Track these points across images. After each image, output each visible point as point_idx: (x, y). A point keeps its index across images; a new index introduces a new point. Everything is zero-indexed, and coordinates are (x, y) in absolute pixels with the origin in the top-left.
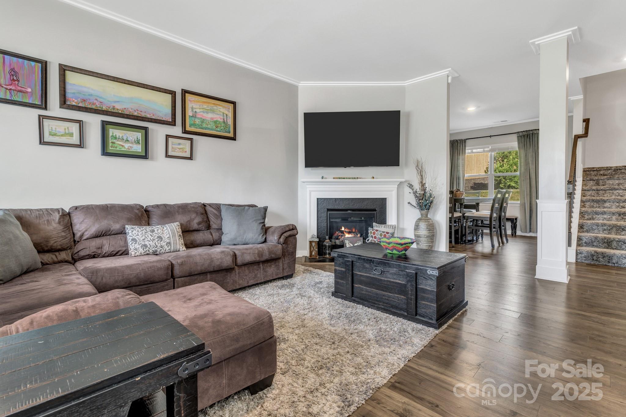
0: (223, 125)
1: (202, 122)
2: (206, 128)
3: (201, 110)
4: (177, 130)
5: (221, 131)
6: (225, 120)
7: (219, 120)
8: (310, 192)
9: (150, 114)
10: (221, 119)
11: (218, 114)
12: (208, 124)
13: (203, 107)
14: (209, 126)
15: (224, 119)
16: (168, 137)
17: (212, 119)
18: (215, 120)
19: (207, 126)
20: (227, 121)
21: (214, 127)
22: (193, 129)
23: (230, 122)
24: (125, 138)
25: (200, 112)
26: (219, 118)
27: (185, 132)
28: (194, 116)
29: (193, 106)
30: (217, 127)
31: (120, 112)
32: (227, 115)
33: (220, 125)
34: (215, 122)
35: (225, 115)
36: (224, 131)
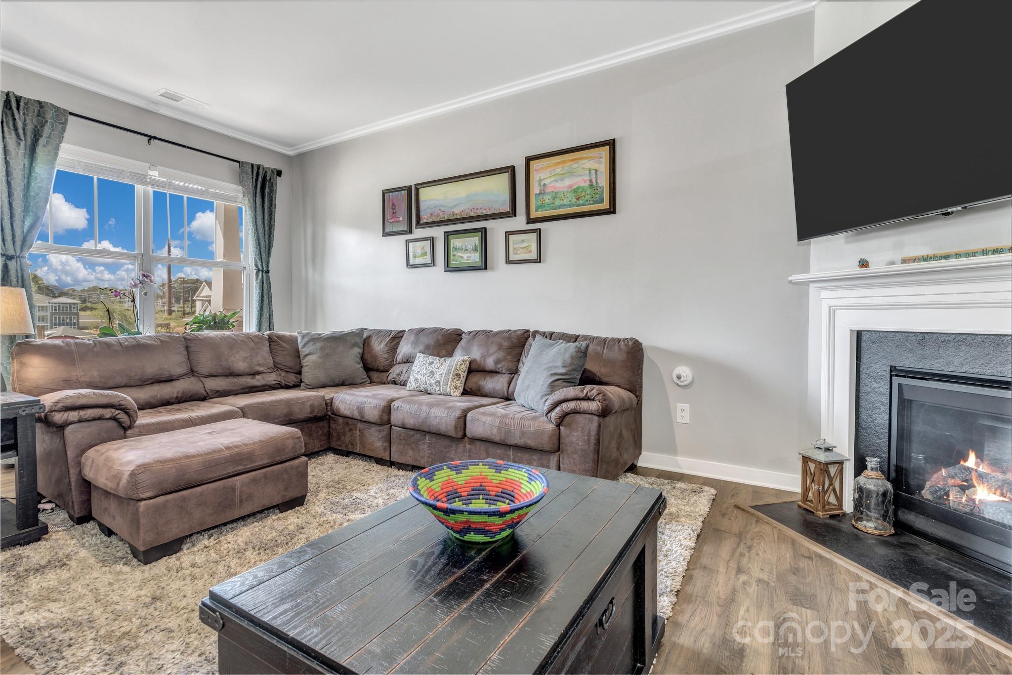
0: (589, 192)
1: (554, 198)
2: (560, 207)
3: (553, 179)
4: (519, 222)
5: (587, 203)
6: (594, 180)
7: (583, 184)
8: (832, 313)
9: (486, 210)
10: (585, 181)
11: (580, 176)
12: (563, 198)
13: (555, 173)
14: (566, 202)
15: (591, 181)
16: (508, 234)
17: (570, 186)
18: (575, 187)
19: (561, 203)
20: (597, 183)
21: (574, 200)
22: (541, 213)
23: (603, 181)
24: (464, 247)
25: (551, 182)
26: (581, 181)
27: (530, 221)
28: (542, 193)
29: (540, 177)
30: (578, 199)
31: (459, 217)
32: (596, 171)
33: (583, 193)
34: (575, 191)
35: (593, 172)
36: (591, 202)
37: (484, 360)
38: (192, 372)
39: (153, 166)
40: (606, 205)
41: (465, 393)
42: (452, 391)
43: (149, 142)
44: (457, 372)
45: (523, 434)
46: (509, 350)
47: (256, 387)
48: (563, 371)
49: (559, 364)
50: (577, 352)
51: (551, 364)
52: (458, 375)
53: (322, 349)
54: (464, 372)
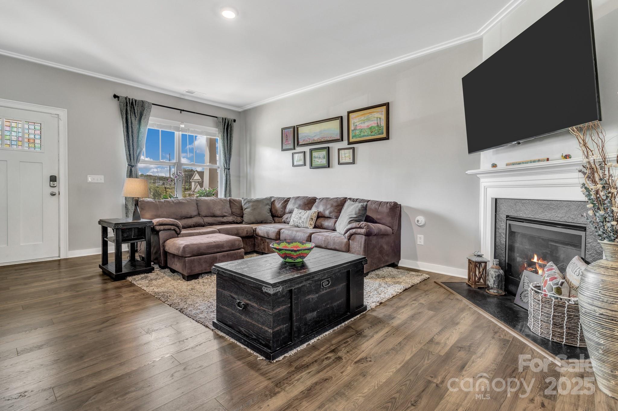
0: (377, 129)
1: (361, 132)
2: (363, 136)
3: (360, 122)
4: (344, 144)
5: (376, 134)
6: (379, 123)
7: (374, 125)
9: (329, 138)
10: (375, 123)
11: (372, 121)
12: (365, 132)
13: (361, 119)
14: (366, 134)
15: (377, 123)
17: (368, 126)
18: (370, 126)
19: (364, 134)
20: (380, 124)
21: (370, 133)
22: (355, 139)
23: (383, 124)
25: (359, 124)
26: (373, 123)
27: (349, 143)
28: (355, 129)
29: (354, 121)
30: (371, 132)
33: (374, 130)
34: (370, 128)
35: (379, 119)
36: (378, 134)
37: (324, 212)
38: (199, 215)
39: (182, 123)
40: (384, 135)
41: (315, 227)
42: (309, 226)
43: (181, 113)
44: (311, 217)
45: (334, 243)
46: (336, 207)
47: (224, 222)
48: (355, 216)
49: (354, 213)
50: (362, 207)
52: (312, 219)
53: (252, 206)
54: (315, 217)
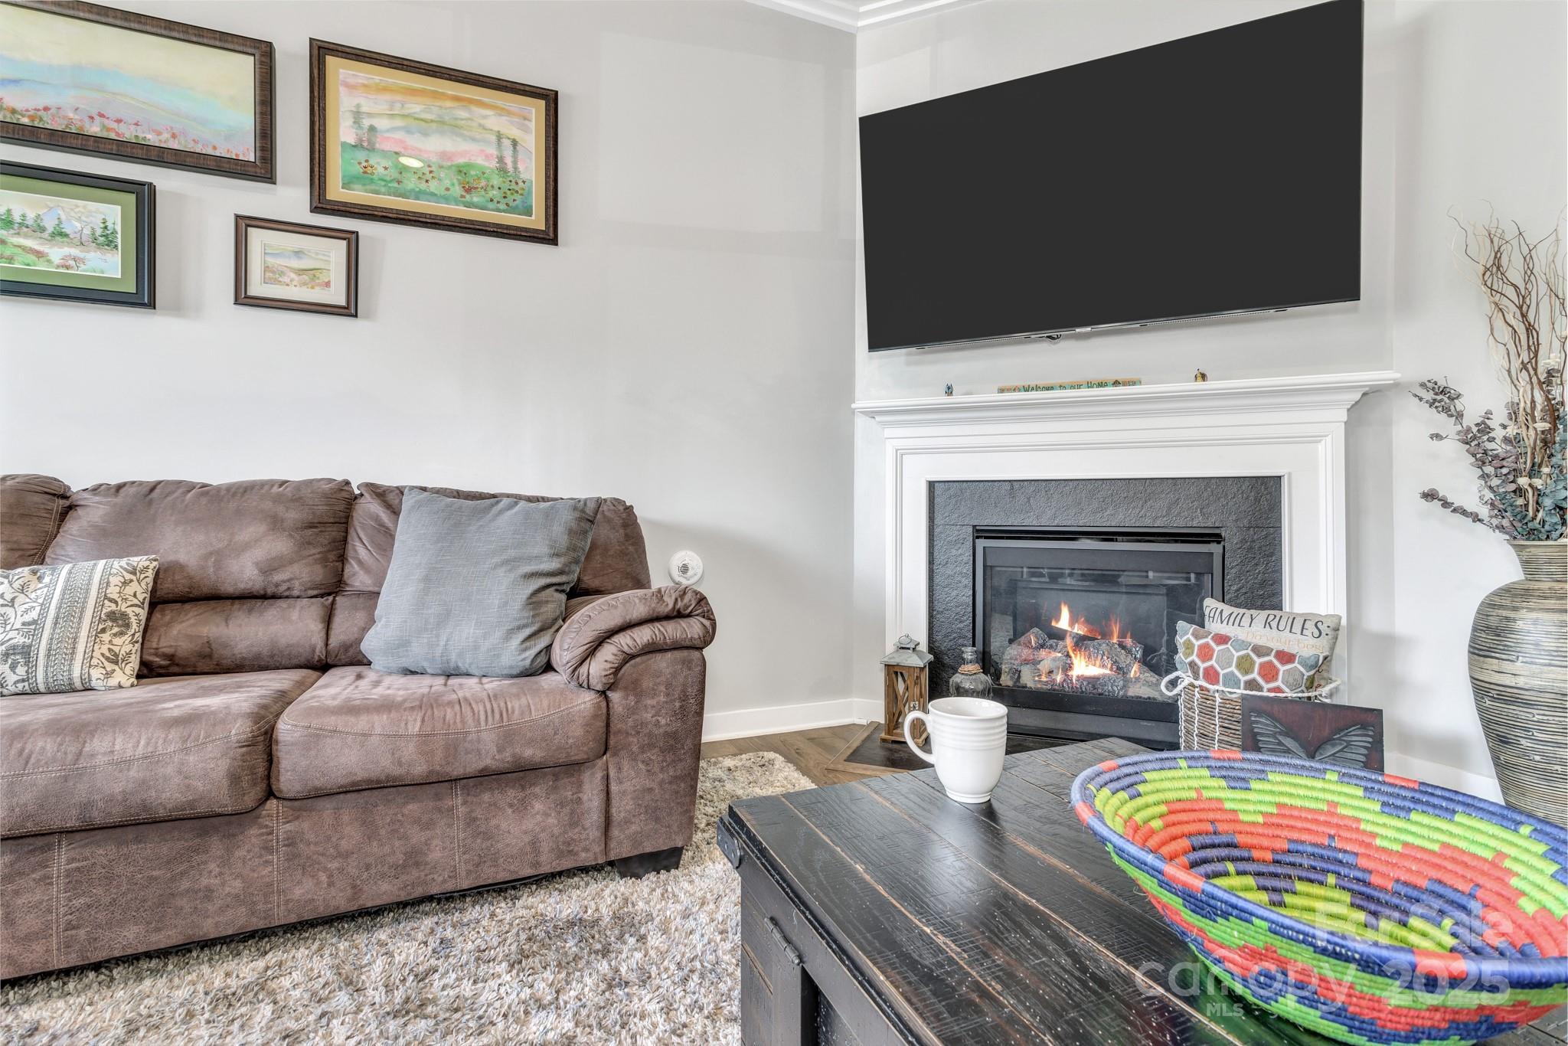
0: (496, 181)
2: (418, 195)
4: (286, 201)
5: (491, 205)
6: (509, 161)
7: (480, 161)
8: (900, 456)
9: (159, 133)
10: (488, 157)
11: (474, 140)
12: (428, 176)
13: (406, 112)
14: (433, 187)
15: (501, 159)
16: (244, 224)
17: (444, 155)
18: (461, 161)
19: (423, 186)
20: (516, 168)
21: (457, 191)
22: (358, 195)
23: (531, 170)
24: (50, 225)
25: (394, 129)
26: (480, 155)
27: (321, 204)
28: (366, 144)
29: (358, 106)
31: (25, 121)
32: (515, 143)
33: (483, 183)
34: (461, 171)
35: (507, 143)
36: (502, 206)
40: (533, 222)
41: (148, 671)
42: (96, 673)
44: (110, 607)
45: (508, 735)
46: (309, 532)
51: (512, 553)
52: (119, 619)
54: (141, 606)
